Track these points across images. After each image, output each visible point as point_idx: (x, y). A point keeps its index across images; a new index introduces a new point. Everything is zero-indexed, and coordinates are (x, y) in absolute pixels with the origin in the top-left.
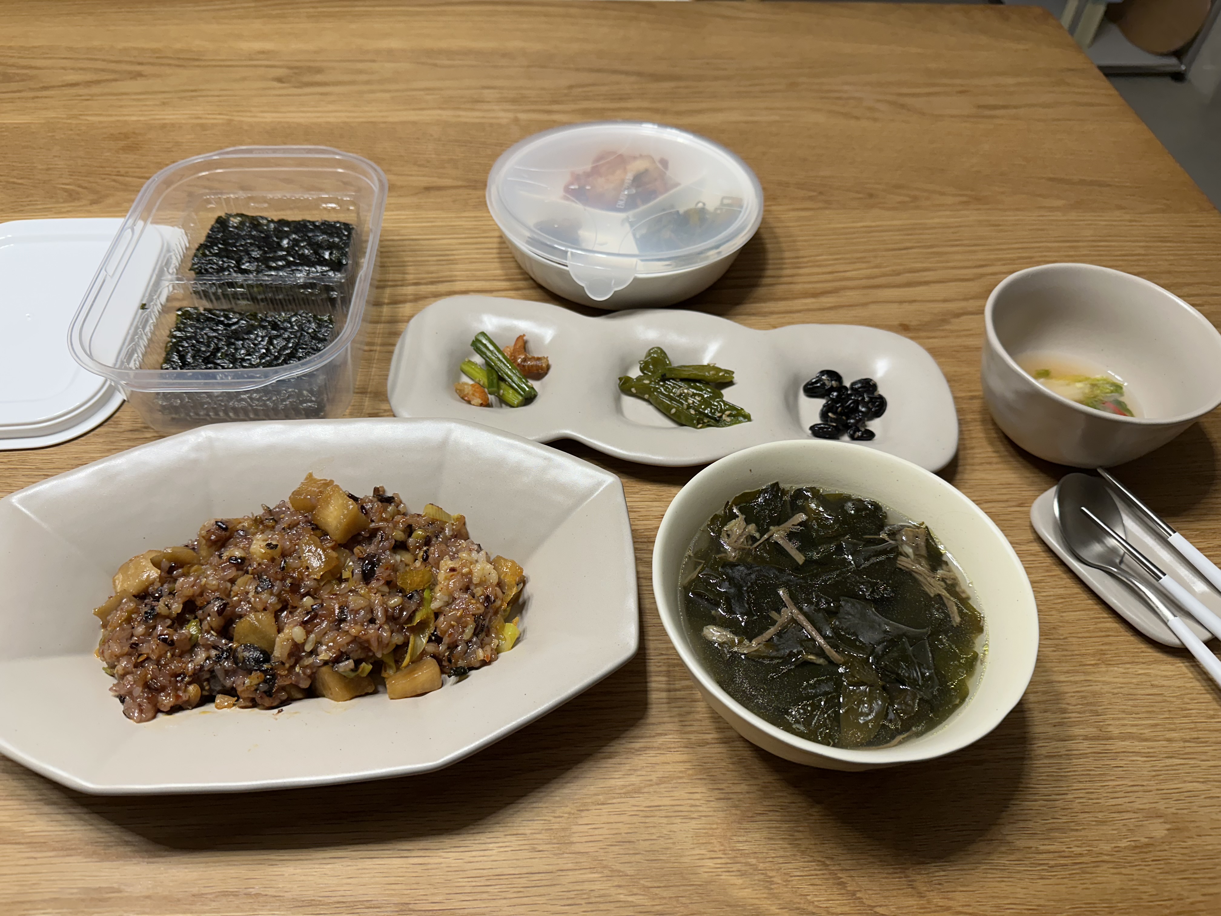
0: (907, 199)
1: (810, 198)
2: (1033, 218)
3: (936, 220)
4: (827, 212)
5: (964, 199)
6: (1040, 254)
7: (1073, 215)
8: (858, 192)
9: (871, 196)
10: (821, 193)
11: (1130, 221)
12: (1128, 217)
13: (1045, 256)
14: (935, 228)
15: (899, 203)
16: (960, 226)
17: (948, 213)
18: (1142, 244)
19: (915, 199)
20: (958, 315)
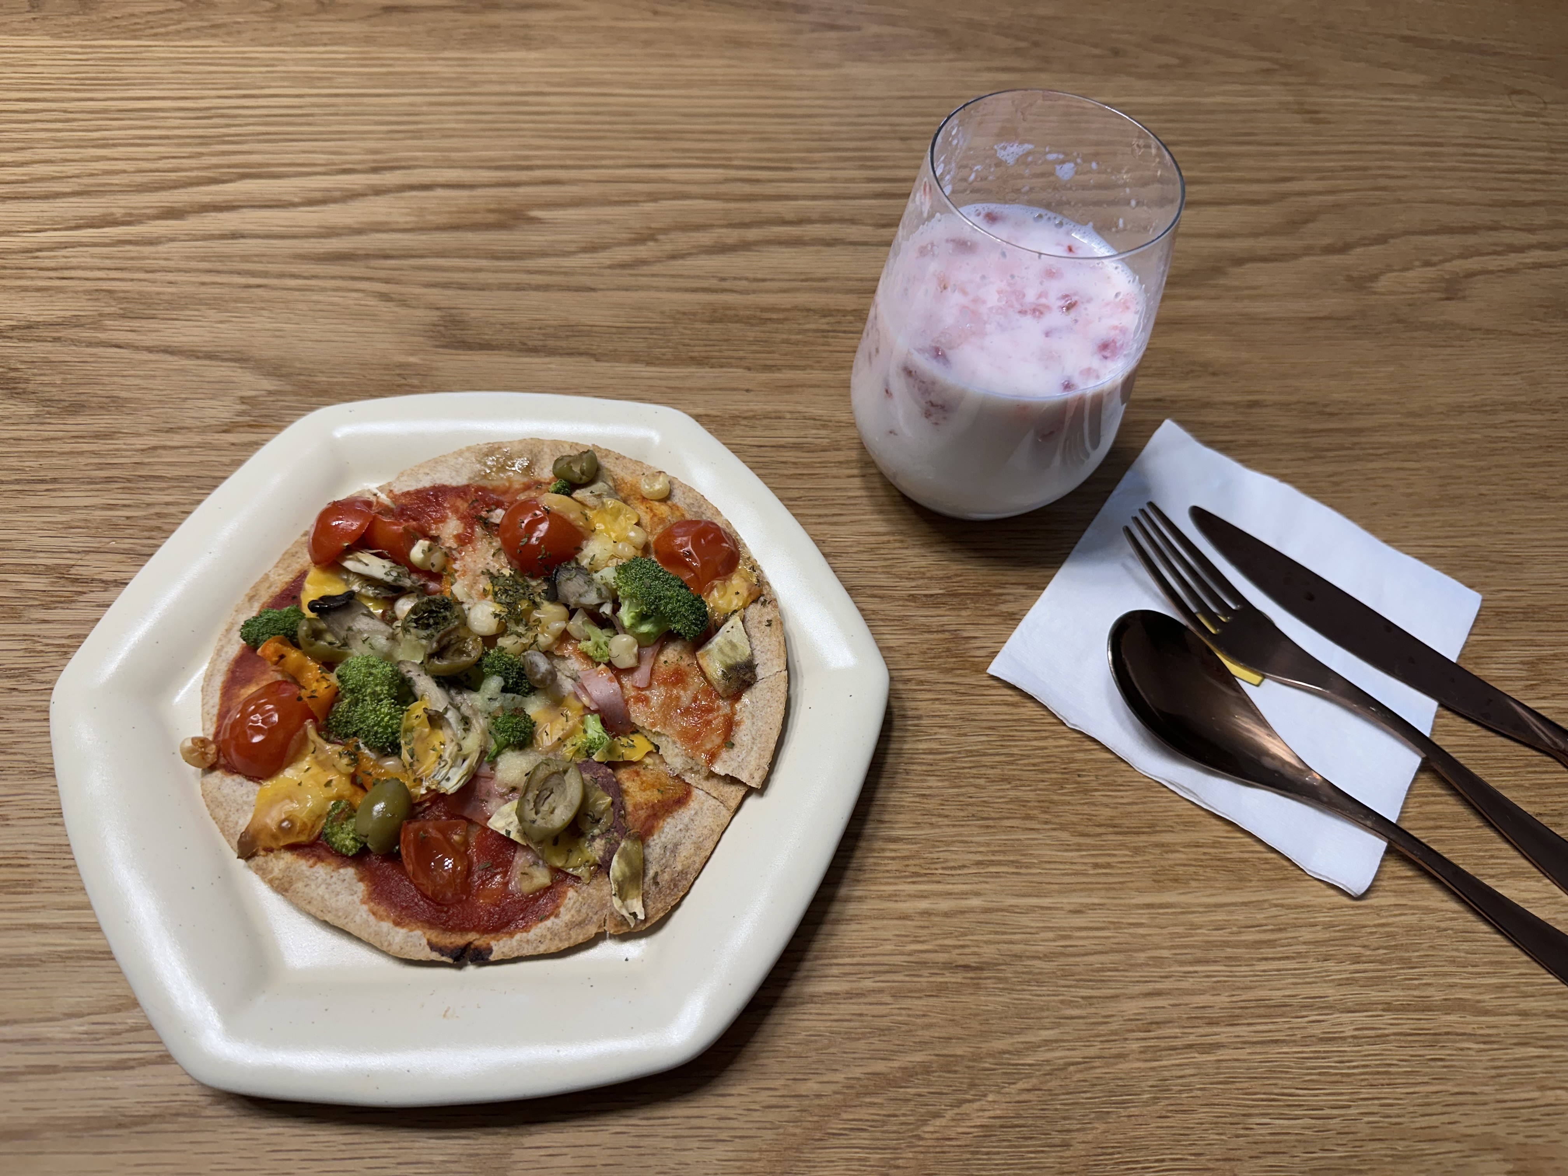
0: (1174, 61)
1: (1017, 52)
2: (1373, 102)
3: (1219, 99)
4: (1043, 76)
5: (1266, 65)
6: (1378, 163)
7: (1436, 101)
8: (1096, 46)
9: (1116, 53)
10: (1036, 44)
11: (1527, 114)
12: (1523, 107)
13: (1389, 168)
14: (1212, 112)
15: (1160, 67)
16: (1255, 111)
17: (1240, 88)
18: (1541, 154)
19: (1186, 61)
20: (1239, 261)
